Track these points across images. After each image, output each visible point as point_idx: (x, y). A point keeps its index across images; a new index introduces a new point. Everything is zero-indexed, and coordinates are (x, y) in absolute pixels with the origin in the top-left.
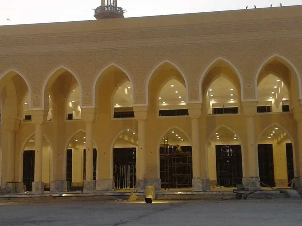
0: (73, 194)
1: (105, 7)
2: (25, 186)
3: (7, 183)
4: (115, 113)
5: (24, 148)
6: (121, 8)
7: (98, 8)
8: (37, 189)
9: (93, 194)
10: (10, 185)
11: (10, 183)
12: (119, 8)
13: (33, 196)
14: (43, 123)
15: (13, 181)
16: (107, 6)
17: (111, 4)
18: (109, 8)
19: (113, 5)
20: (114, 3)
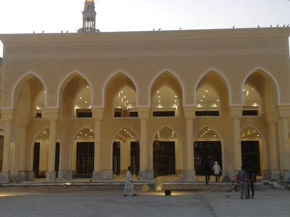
0: (84, 183)
1: (86, 28)
2: (35, 174)
3: (20, 171)
4: (115, 113)
5: (35, 141)
6: (98, 30)
7: (80, 29)
8: (51, 178)
9: (101, 184)
10: (23, 174)
11: (22, 171)
12: (97, 30)
13: (48, 184)
14: (57, 120)
15: (25, 170)
16: (88, 28)
17: (90, 27)
18: (89, 29)
19: (92, 27)
20: (93, 26)
